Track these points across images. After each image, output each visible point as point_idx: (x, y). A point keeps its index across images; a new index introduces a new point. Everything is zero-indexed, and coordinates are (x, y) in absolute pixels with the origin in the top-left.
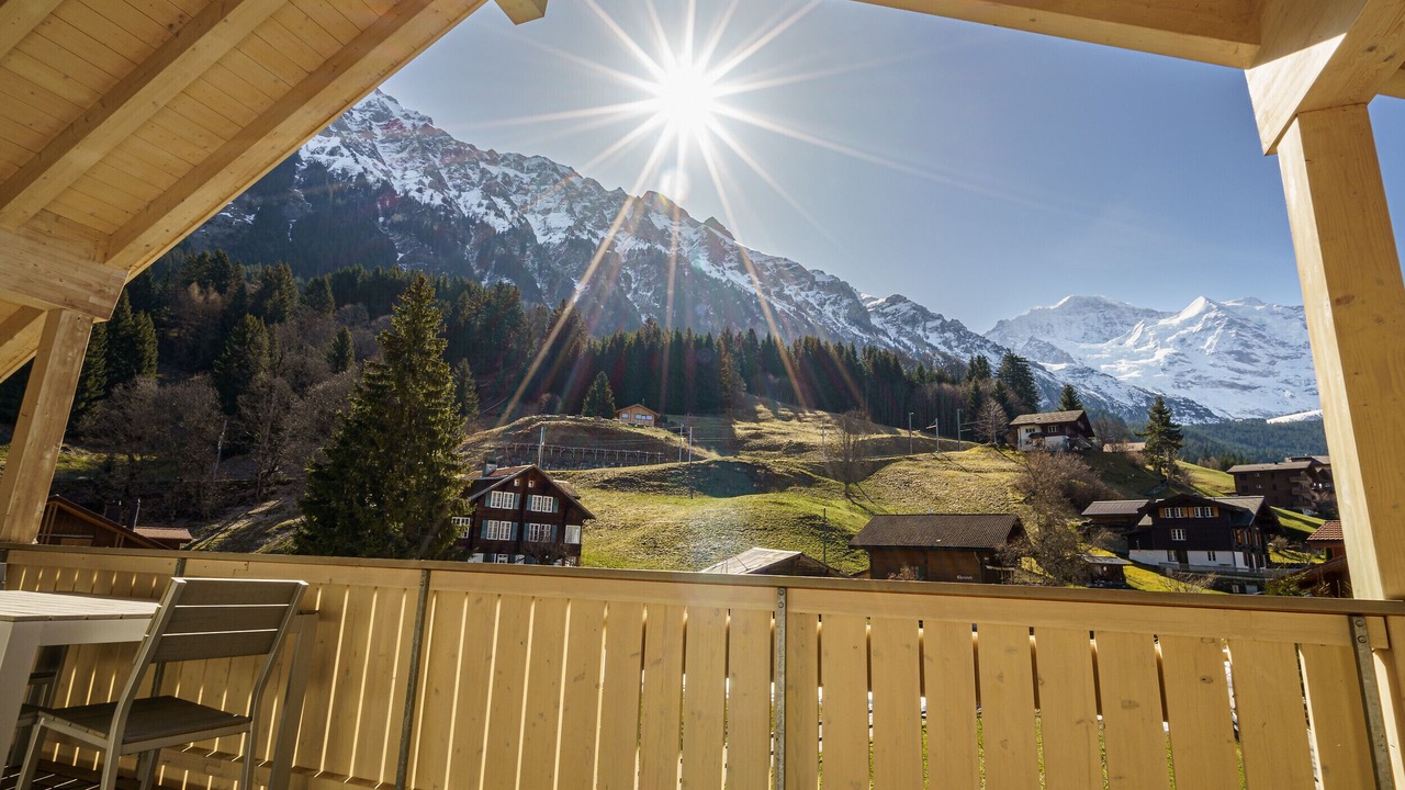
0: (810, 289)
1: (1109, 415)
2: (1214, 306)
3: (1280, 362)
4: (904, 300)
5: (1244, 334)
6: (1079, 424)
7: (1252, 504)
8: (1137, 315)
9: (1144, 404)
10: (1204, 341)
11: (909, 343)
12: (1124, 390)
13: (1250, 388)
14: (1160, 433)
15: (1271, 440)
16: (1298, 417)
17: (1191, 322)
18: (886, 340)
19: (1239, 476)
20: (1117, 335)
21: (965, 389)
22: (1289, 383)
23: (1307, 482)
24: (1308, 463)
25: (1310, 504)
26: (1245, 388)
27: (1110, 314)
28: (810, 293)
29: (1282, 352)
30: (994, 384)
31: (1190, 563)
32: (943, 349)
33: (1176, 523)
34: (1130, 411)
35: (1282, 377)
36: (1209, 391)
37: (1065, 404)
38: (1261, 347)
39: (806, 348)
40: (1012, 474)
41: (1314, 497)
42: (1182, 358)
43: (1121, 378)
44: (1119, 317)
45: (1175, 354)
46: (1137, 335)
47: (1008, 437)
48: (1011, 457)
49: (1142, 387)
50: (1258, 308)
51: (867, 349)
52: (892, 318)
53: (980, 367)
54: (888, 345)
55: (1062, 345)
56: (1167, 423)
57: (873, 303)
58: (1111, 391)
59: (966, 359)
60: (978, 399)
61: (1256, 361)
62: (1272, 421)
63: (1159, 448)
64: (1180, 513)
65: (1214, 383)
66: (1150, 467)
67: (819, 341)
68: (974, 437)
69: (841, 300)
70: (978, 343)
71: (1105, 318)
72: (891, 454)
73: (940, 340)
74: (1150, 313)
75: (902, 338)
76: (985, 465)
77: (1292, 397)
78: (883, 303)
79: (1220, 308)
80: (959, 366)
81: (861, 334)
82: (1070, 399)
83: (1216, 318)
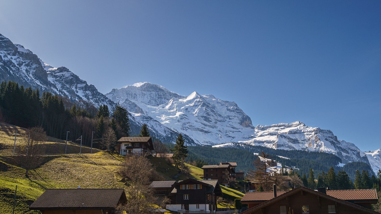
0: (14, 55)
1: (156, 139)
2: (199, 96)
3: (218, 123)
4: (67, 70)
5: (208, 110)
6: (148, 143)
7: (213, 183)
8: (171, 95)
9: (170, 136)
10: (194, 110)
11: (67, 94)
12: (163, 128)
13: (208, 132)
14: (180, 150)
15: (213, 154)
16: (222, 146)
17: (190, 101)
18: (55, 90)
19: (206, 170)
20: (163, 103)
21: (96, 121)
22: (221, 132)
23: (227, 173)
24: (228, 165)
25: (228, 183)
26: (206, 132)
27: (161, 93)
28: (14, 57)
29: (220, 119)
30: (111, 120)
31: (190, 210)
32: (85, 99)
33: (186, 192)
34: (164, 138)
35: (218, 129)
36: (194, 132)
37: (143, 133)
38: (213, 116)
39: (9, 88)
40: (116, 166)
41: (229, 179)
42: (186, 117)
43: (162, 123)
44: (164, 95)
45: (183, 115)
46: (170, 105)
47: (116, 148)
48: (117, 158)
49: (170, 128)
50: (214, 99)
51: (46, 93)
52: (60, 79)
53: (104, 111)
54: (56, 93)
55: (140, 105)
56: (182, 146)
57: (50, 69)
58: (158, 128)
59: (96, 106)
60: (103, 127)
61: (211, 121)
62: (214, 146)
63: (178, 156)
64: (188, 187)
65: (196, 129)
66: (174, 165)
67: (17, 85)
68: (99, 146)
69: (32, 64)
70: (102, 98)
71: (158, 95)
72: (55, 153)
73: (83, 94)
74: (176, 96)
75: (64, 90)
76: (104, 161)
77: (221, 137)
78: (55, 70)
79: (201, 97)
80: (93, 109)
81: (41, 85)
82: (145, 132)
83: (199, 101)
